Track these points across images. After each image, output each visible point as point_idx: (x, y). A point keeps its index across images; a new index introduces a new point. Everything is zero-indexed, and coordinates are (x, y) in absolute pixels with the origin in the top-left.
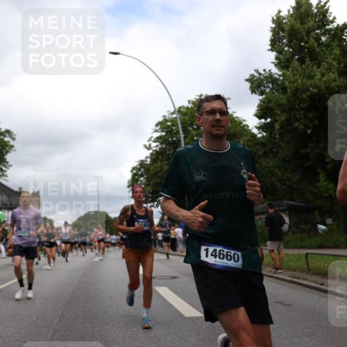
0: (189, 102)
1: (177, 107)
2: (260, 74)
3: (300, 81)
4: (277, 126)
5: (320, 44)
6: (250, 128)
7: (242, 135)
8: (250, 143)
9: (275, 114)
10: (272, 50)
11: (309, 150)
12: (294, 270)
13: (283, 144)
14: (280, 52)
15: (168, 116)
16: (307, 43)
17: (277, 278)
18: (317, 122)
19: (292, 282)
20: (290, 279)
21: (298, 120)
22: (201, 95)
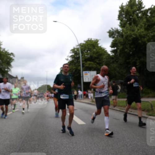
0: (84, 41)
1: (79, 43)
2: (113, 30)
3: (129, 33)
4: (118, 51)
5: (138, 17)
6: (107, 52)
7: (104, 55)
8: (107, 58)
9: (118, 46)
10: (118, 20)
11: (130, 60)
12: (121, 107)
13: (120, 58)
14: (122, 20)
15: (75, 47)
16: (133, 16)
17: (114, 110)
18: (134, 49)
19: (120, 111)
20: (119, 110)
21: (127, 48)
22: (89, 39)
